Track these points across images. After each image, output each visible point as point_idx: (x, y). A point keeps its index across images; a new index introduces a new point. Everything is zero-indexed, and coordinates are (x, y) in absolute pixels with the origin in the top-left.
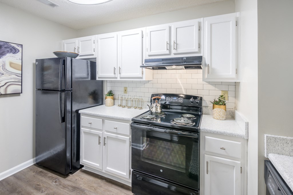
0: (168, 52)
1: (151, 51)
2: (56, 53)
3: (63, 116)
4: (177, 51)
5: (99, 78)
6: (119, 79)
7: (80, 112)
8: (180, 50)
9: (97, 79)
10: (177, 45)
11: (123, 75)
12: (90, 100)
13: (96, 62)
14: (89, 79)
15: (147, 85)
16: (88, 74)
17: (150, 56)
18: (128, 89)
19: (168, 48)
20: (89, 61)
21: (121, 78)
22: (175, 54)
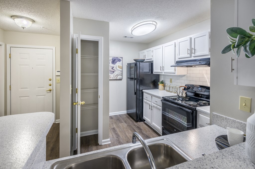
0: (189, 56)
1: (179, 55)
2: (135, 60)
3: (135, 92)
4: (194, 55)
5: (155, 72)
6: (163, 74)
7: (143, 91)
8: (197, 54)
9: (154, 73)
10: (195, 51)
11: (165, 71)
12: (152, 85)
13: (153, 63)
14: (150, 73)
15: (184, 78)
16: (150, 70)
17: (179, 59)
18: (173, 80)
19: (189, 53)
20: (150, 63)
21: (164, 73)
22: (194, 57)
